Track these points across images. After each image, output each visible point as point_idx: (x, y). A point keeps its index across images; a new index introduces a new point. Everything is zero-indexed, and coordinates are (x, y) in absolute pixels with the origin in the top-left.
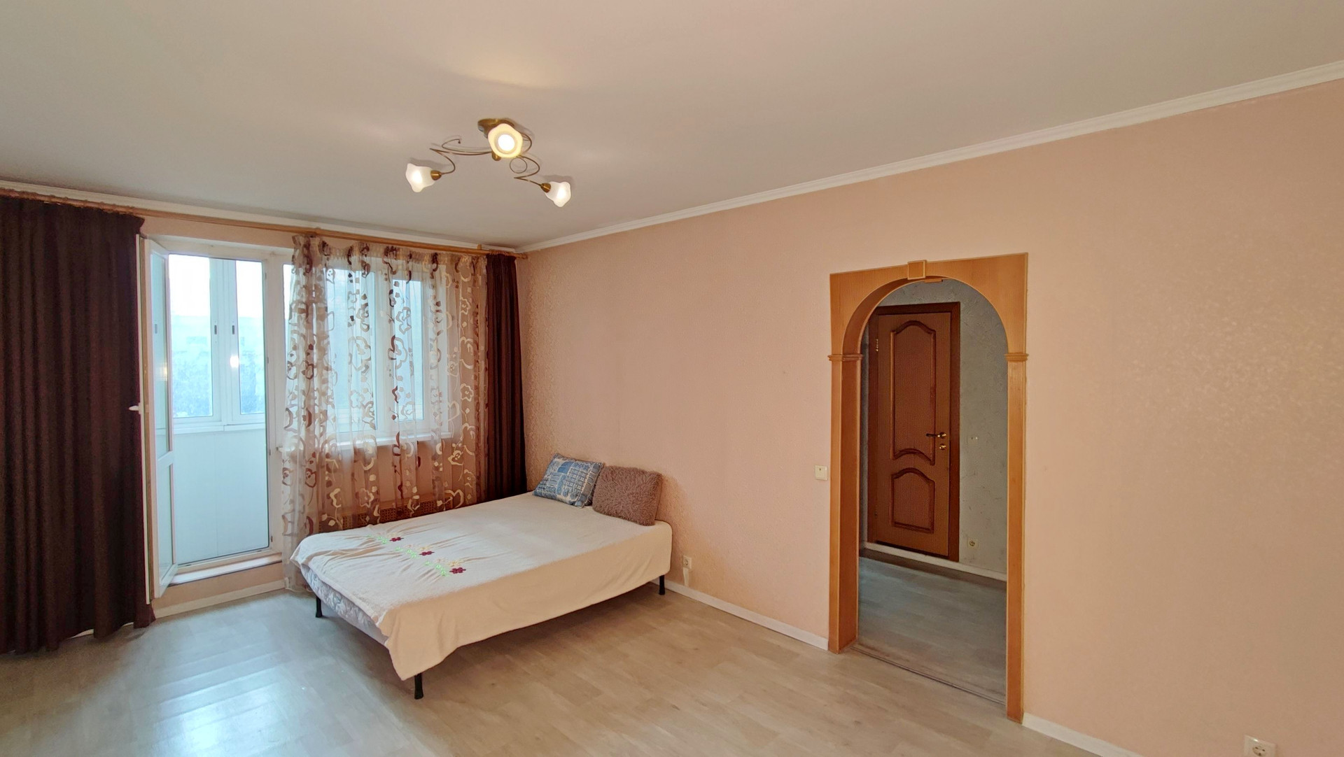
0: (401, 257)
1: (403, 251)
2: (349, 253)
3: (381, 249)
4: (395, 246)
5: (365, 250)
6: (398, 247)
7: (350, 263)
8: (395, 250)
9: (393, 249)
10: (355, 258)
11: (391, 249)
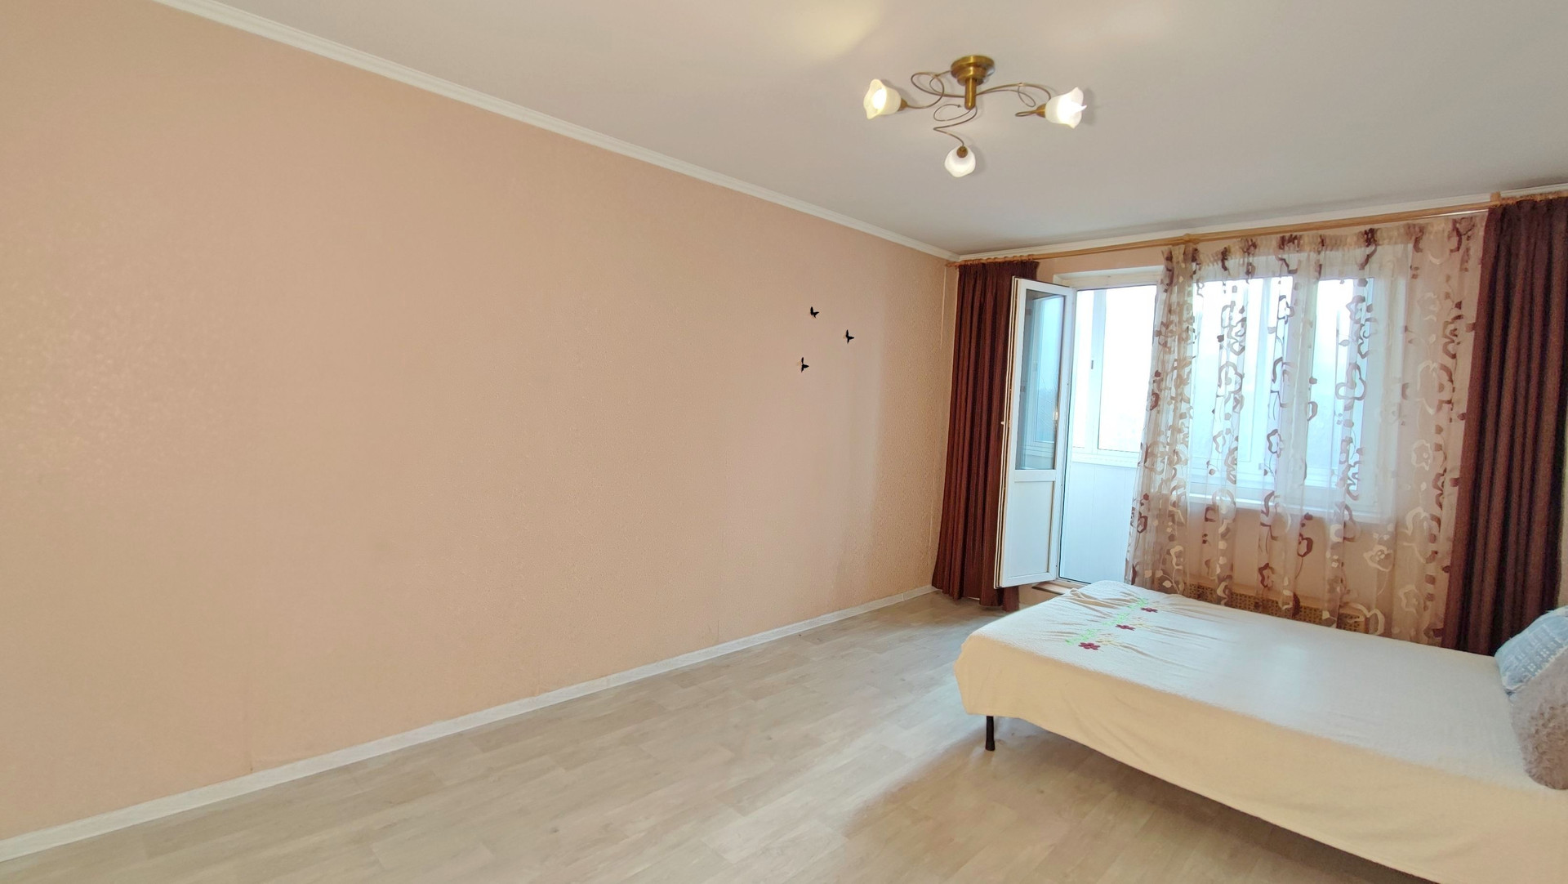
0: (1307, 248)
1: (1307, 237)
2: (1224, 255)
3: (1274, 241)
4: (1294, 234)
5: (1252, 248)
6: (1301, 233)
7: (1225, 268)
8: (1296, 238)
9: (1292, 239)
10: (1233, 262)
11: (1288, 240)
